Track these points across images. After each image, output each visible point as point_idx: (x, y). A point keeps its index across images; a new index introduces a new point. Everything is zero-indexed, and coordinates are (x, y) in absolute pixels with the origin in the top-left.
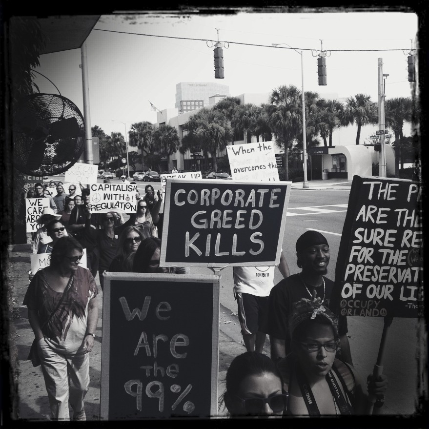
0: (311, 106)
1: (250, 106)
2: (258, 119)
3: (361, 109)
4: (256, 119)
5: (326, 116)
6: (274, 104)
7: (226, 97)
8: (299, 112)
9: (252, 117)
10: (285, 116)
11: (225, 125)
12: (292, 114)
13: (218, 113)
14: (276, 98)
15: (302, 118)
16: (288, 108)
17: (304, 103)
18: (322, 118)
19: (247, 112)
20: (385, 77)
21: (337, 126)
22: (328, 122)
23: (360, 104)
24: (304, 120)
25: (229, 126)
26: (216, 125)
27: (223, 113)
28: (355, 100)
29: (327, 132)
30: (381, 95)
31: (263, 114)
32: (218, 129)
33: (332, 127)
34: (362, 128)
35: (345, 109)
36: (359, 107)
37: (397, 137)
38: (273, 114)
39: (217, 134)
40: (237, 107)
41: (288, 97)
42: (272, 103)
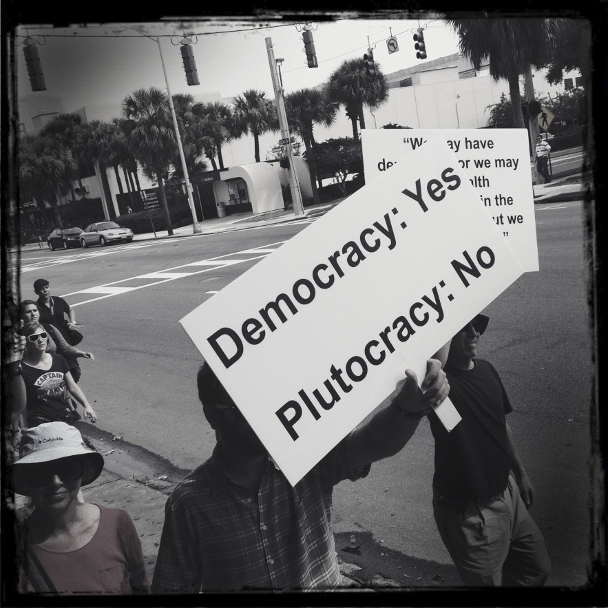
0: (185, 115)
1: (96, 124)
2: (112, 142)
3: (255, 111)
4: (109, 142)
5: (208, 126)
6: (131, 118)
7: (58, 115)
8: (170, 126)
9: (102, 141)
10: (151, 134)
11: (62, 156)
12: (159, 129)
13: (49, 140)
14: (133, 109)
15: (175, 134)
16: (152, 121)
17: (173, 111)
18: (203, 130)
19: (93, 133)
20: (279, 64)
21: (226, 139)
22: (213, 136)
23: (252, 104)
24: (179, 136)
25: (70, 157)
26: (50, 159)
27: (57, 138)
28: (245, 100)
29: (214, 149)
30: (278, 90)
31: (118, 134)
32: (52, 164)
33: (219, 141)
34: (260, 138)
35: (233, 114)
36: (251, 108)
37: (307, 145)
38: (133, 132)
39: (53, 171)
40: (76, 127)
41: (149, 104)
42: (128, 116)
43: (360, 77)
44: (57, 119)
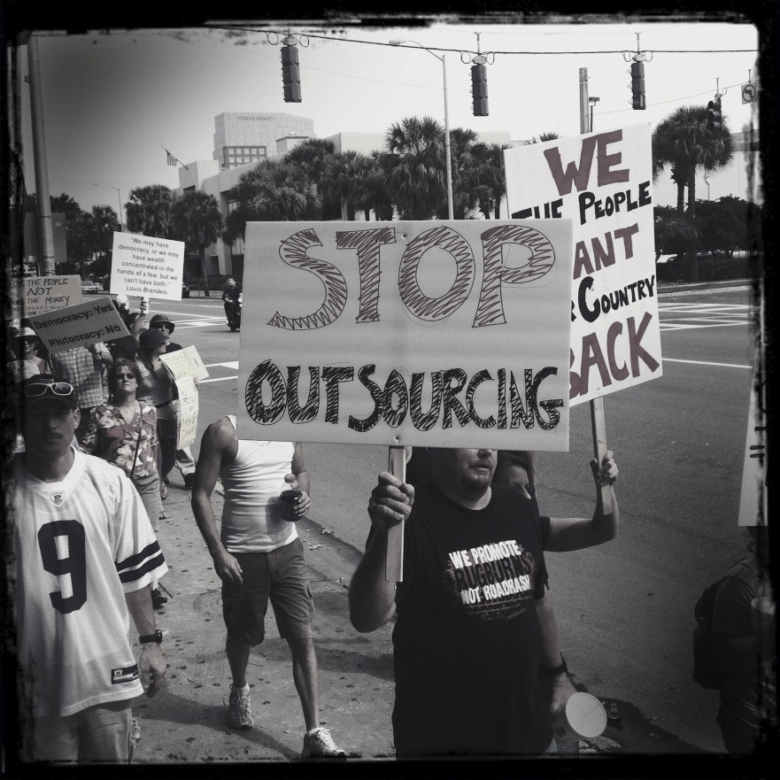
0: (462, 155)
1: (351, 155)
2: (368, 179)
4: (364, 179)
5: (488, 172)
6: (395, 152)
7: (308, 140)
8: (441, 167)
9: (356, 176)
10: (416, 173)
11: (306, 191)
12: (428, 170)
13: (291, 168)
14: (399, 141)
15: (446, 178)
16: (421, 158)
17: (449, 149)
18: (481, 177)
19: (347, 166)
20: (592, 103)
22: (493, 185)
24: (450, 181)
25: (314, 193)
26: (290, 191)
27: (303, 168)
29: (491, 202)
31: (376, 170)
32: (293, 197)
33: (499, 193)
38: (395, 169)
39: (292, 207)
40: (327, 157)
41: (421, 138)
42: (392, 149)
43: (699, 131)
44: (306, 144)
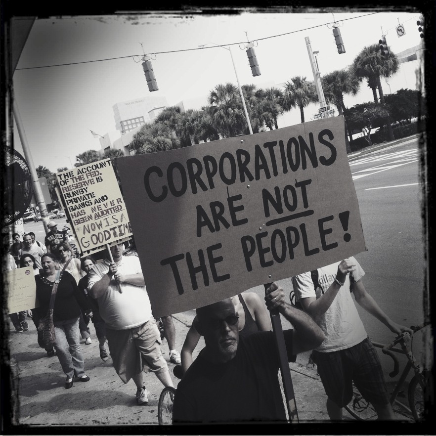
0: (251, 99)
1: (190, 112)
2: (202, 123)
3: (300, 91)
4: (200, 123)
5: (267, 105)
6: (214, 104)
7: (165, 108)
8: (240, 107)
9: (195, 123)
10: (227, 114)
11: (170, 136)
12: (234, 110)
13: (160, 126)
14: (215, 99)
15: (244, 113)
16: (229, 105)
17: (243, 97)
18: (264, 108)
19: (189, 118)
20: (315, 55)
21: (280, 113)
22: (271, 111)
23: (297, 86)
24: (247, 114)
25: (175, 136)
26: (161, 138)
27: (166, 124)
28: (293, 84)
29: (272, 120)
30: (316, 73)
31: (206, 117)
32: (164, 141)
33: (275, 114)
34: (304, 109)
35: (284, 94)
36: (297, 89)
37: (339, 110)
38: (216, 114)
39: (164, 146)
42: (212, 103)
43: (377, 57)
44: (165, 111)
